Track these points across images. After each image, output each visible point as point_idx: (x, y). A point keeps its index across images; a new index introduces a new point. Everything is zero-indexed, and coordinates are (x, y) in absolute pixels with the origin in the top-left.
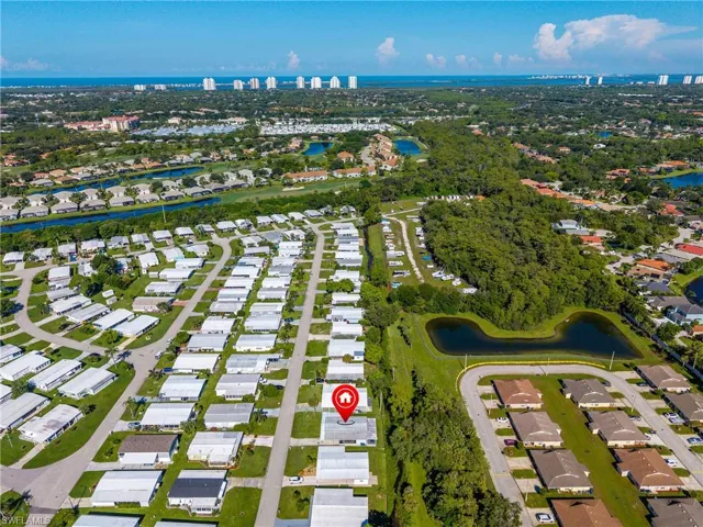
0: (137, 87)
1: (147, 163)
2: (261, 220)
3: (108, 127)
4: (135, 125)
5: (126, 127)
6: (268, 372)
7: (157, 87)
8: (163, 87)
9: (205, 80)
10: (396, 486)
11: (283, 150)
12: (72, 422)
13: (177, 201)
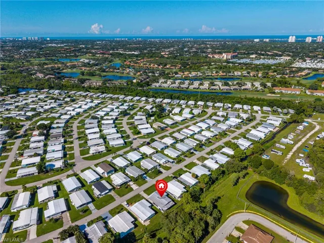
0: (256, 40)
1: (221, 73)
2: (237, 106)
3: (223, 57)
4: (233, 57)
5: (230, 58)
6: (164, 165)
7: (265, 40)
8: (267, 40)
9: (290, 37)
10: (152, 232)
11: (292, 75)
12: (102, 152)
13: (214, 91)
